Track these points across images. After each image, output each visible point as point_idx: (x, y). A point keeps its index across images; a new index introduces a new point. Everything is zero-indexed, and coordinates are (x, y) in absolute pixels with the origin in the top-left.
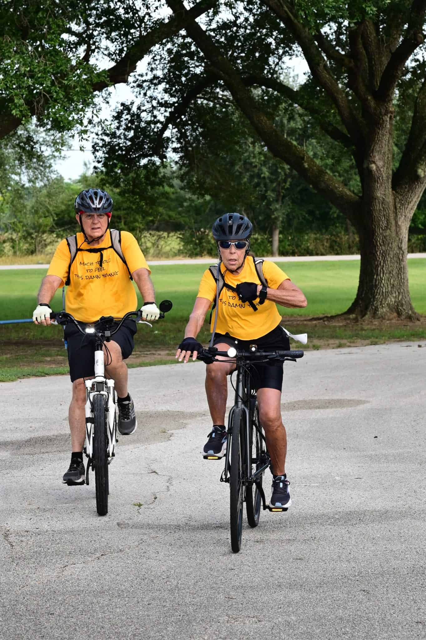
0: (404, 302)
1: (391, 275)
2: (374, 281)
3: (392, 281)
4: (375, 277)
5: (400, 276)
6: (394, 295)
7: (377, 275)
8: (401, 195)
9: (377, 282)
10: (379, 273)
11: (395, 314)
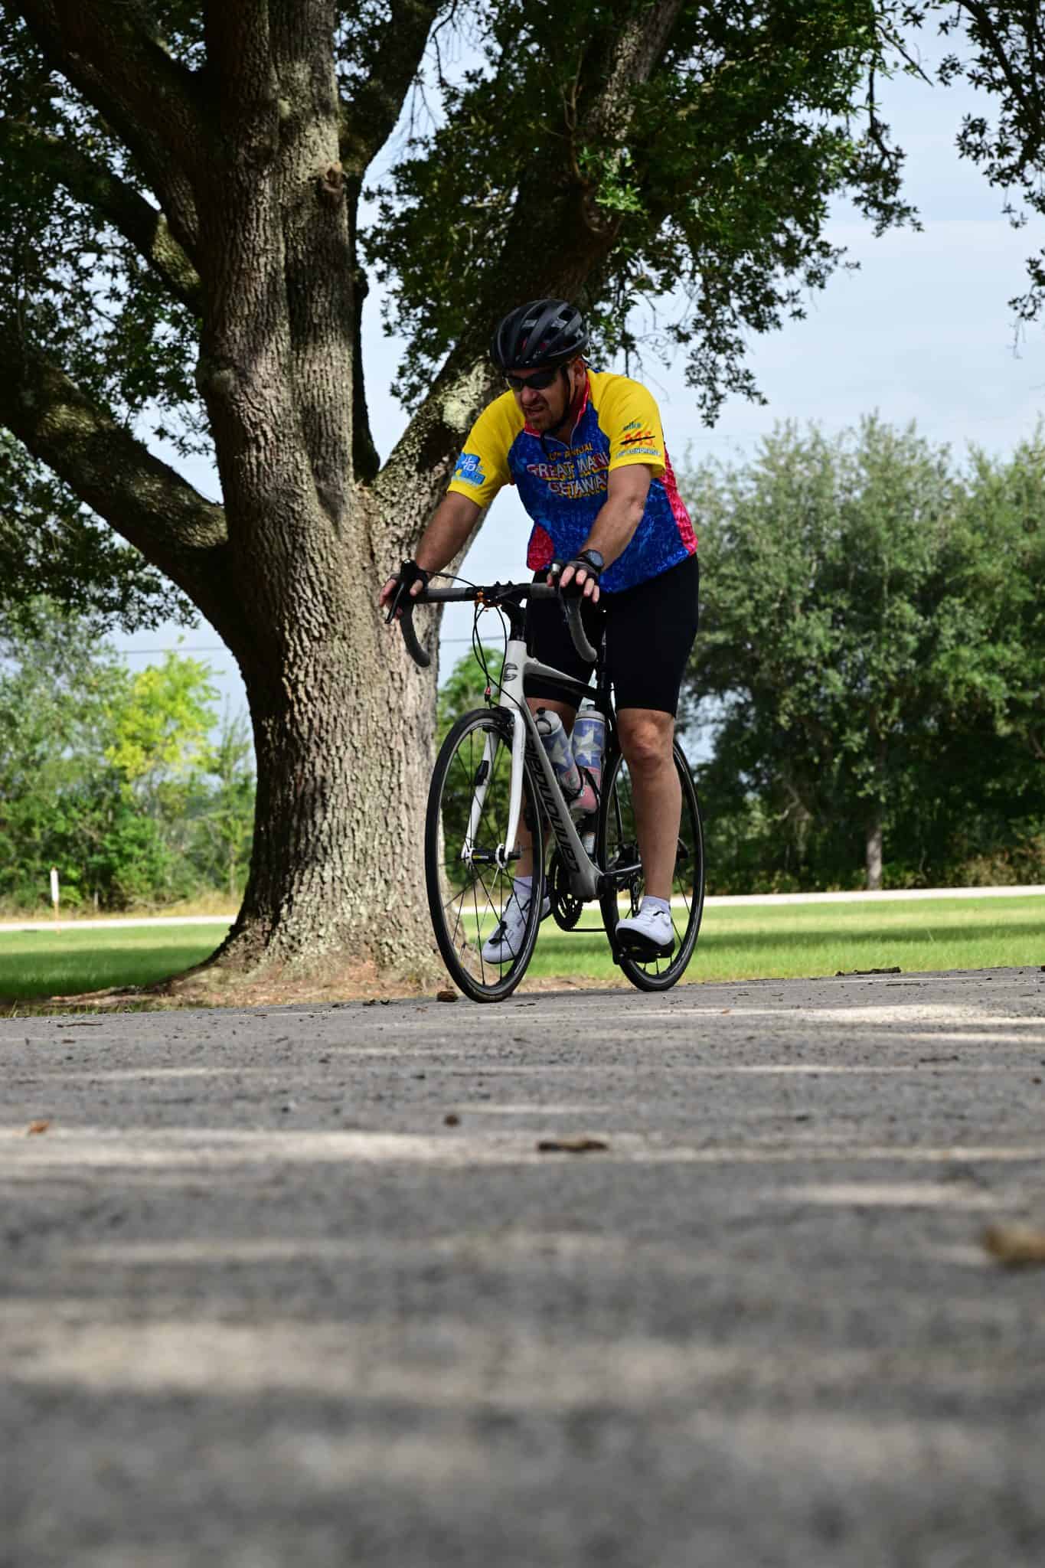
0: (405, 919)
1: (358, 815)
2: (293, 840)
3: (360, 836)
4: (295, 822)
5: (393, 821)
6: (369, 891)
7: (302, 816)
8: (393, 505)
9: (303, 841)
10: (307, 807)
11: (370, 964)
